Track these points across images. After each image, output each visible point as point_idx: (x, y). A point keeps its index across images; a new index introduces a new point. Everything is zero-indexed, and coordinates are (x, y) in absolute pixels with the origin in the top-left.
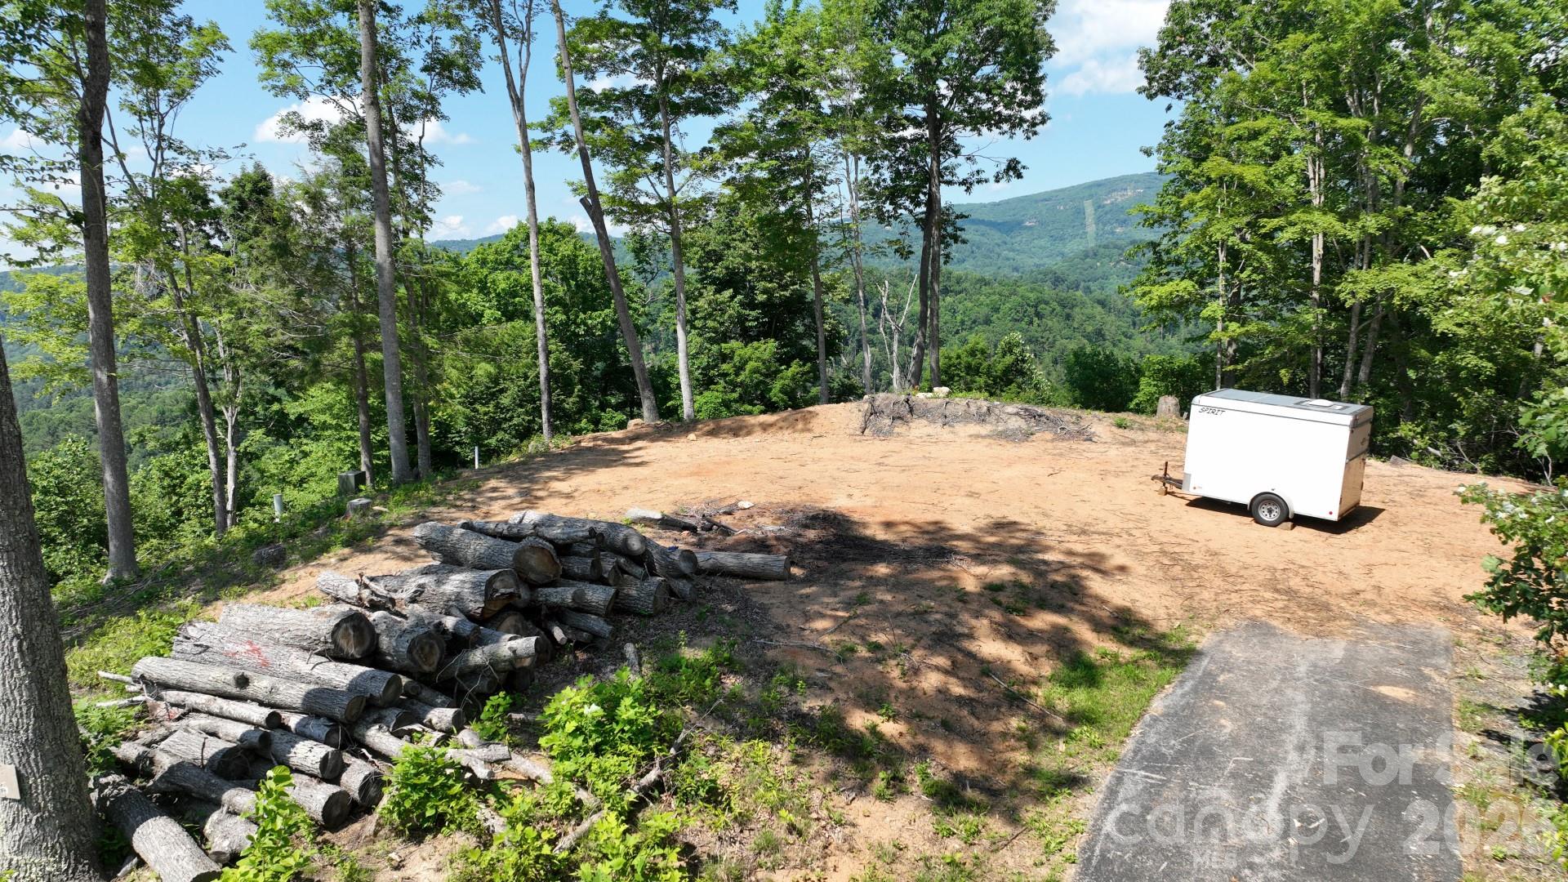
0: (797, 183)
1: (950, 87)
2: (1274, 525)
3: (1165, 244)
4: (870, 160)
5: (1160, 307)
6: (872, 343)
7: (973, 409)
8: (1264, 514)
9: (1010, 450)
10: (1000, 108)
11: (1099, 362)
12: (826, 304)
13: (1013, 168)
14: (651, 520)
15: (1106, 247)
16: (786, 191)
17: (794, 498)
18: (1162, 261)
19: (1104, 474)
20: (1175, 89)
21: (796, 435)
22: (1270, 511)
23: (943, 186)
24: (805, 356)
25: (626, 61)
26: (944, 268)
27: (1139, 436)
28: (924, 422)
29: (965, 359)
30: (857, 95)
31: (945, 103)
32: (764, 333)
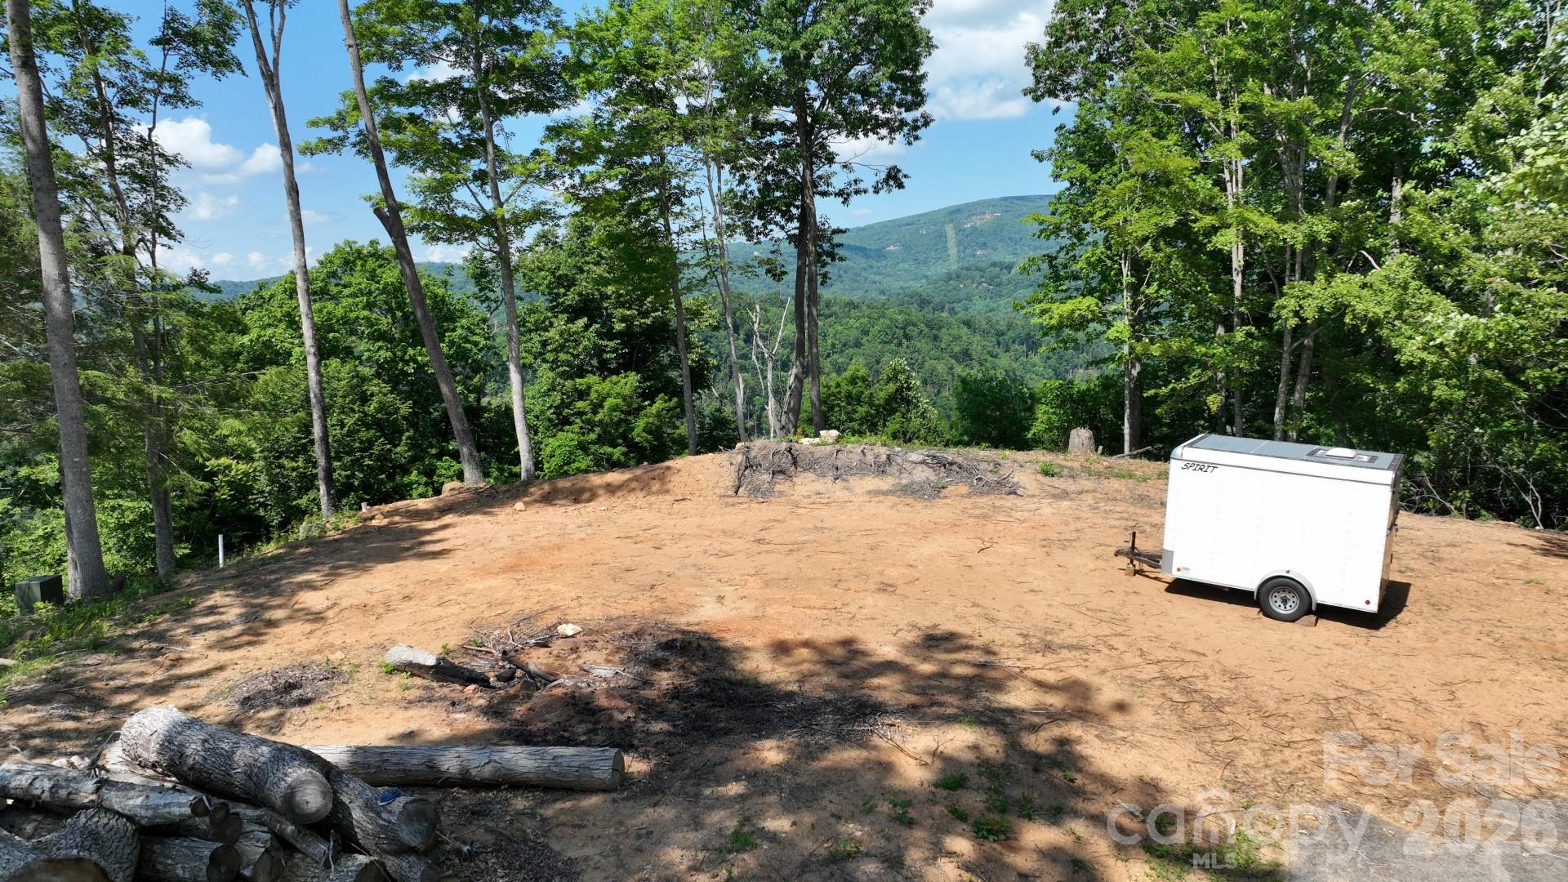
0: (652, 194)
1: (821, 87)
2: (1292, 619)
3: (1062, 258)
4: (735, 168)
5: (1060, 327)
6: (743, 369)
7: (870, 458)
8: (1276, 605)
9: (921, 513)
10: (877, 112)
11: (991, 389)
12: (692, 332)
13: (894, 178)
14: (420, 667)
15: (968, 269)
16: (638, 204)
17: (643, 605)
18: (1057, 275)
19: (1047, 543)
20: (1063, 91)
21: (653, 499)
22: (1285, 601)
23: (817, 198)
24: (672, 390)
25: (437, 47)
26: (821, 291)
27: (1070, 485)
28: (810, 476)
29: (845, 387)
30: (718, 94)
31: (817, 104)
32: (626, 365)
